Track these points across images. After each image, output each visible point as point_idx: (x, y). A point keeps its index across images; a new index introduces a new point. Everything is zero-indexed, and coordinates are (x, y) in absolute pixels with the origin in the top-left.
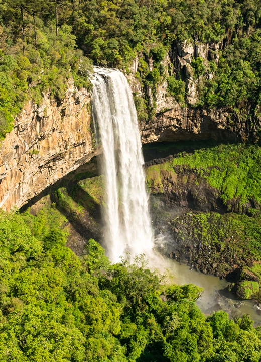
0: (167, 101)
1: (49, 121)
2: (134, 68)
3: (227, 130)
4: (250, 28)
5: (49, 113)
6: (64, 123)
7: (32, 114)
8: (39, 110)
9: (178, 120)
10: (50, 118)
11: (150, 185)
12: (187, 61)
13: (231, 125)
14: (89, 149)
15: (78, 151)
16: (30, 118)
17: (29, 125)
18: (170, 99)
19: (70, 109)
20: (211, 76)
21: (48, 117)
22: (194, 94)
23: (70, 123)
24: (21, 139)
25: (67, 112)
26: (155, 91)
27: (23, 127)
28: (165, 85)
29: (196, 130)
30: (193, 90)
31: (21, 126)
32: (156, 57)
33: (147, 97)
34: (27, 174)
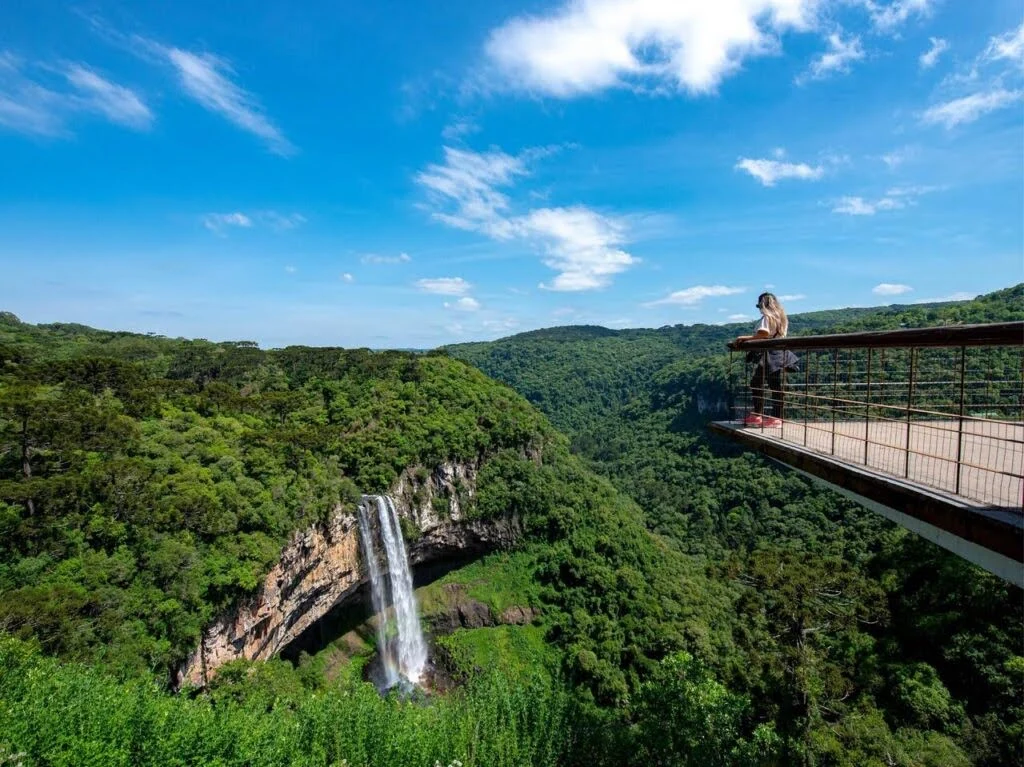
0: (432, 520)
1: (315, 551)
2: (400, 491)
3: (490, 541)
4: (500, 449)
5: (316, 541)
6: (330, 552)
7: (298, 545)
8: (306, 540)
9: (443, 537)
10: (317, 548)
11: (421, 608)
12: (448, 481)
13: (493, 536)
14: (355, 576)
15: (343, 581)
16: (296, 549)
18: (436, 518)
19: (337, 537)
20: (470, 493)
21: (314, 547)
22: (456, 510)
23: (337, 552)
24: (285, 572)
25: (334, 540)
26: (420, 512)
28: (429, 504)
29: (460, 545)
30: (455, 507)
32: (421, 480)
33: (413, 518)
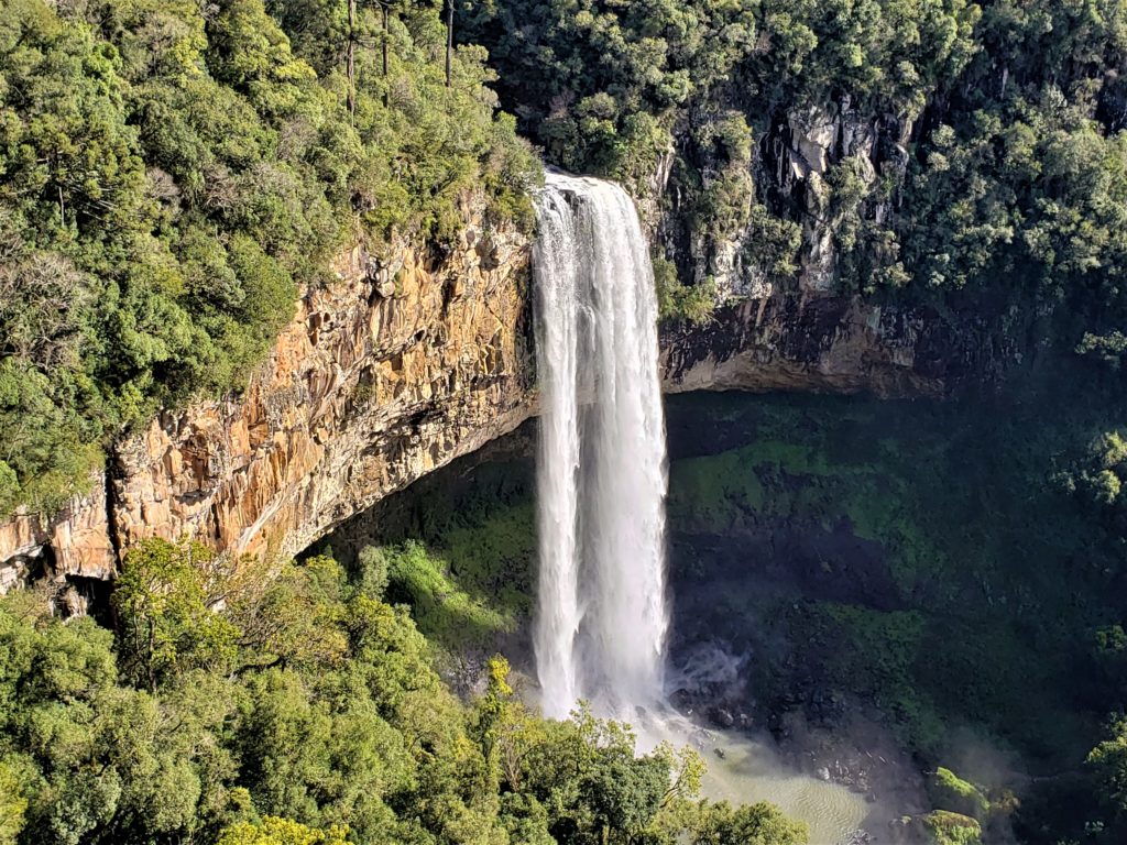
0: (745, 278)
1: (408, 308)
2: (659, 179)
5: (410, 284)
6: (451, 318)
7: (360, 287)
8: (382, 276)
10: (413, 300)
14: (514, 395)
15: (483, 399)
16: (354, 296)
17: (349, 314)
18: (757, 274)
19: (471, 281)
20: (882, 214)
21: (406, 298)
22: (826, 260)
23: (468, 320)
24: (324, 352)
25: (460, 289)
26: (710, 247)
27: (333, 319)
28: (742, 232)
30: (823, 248)
31: (327, 317)
33: (689, 261)
34: (336, 452)
